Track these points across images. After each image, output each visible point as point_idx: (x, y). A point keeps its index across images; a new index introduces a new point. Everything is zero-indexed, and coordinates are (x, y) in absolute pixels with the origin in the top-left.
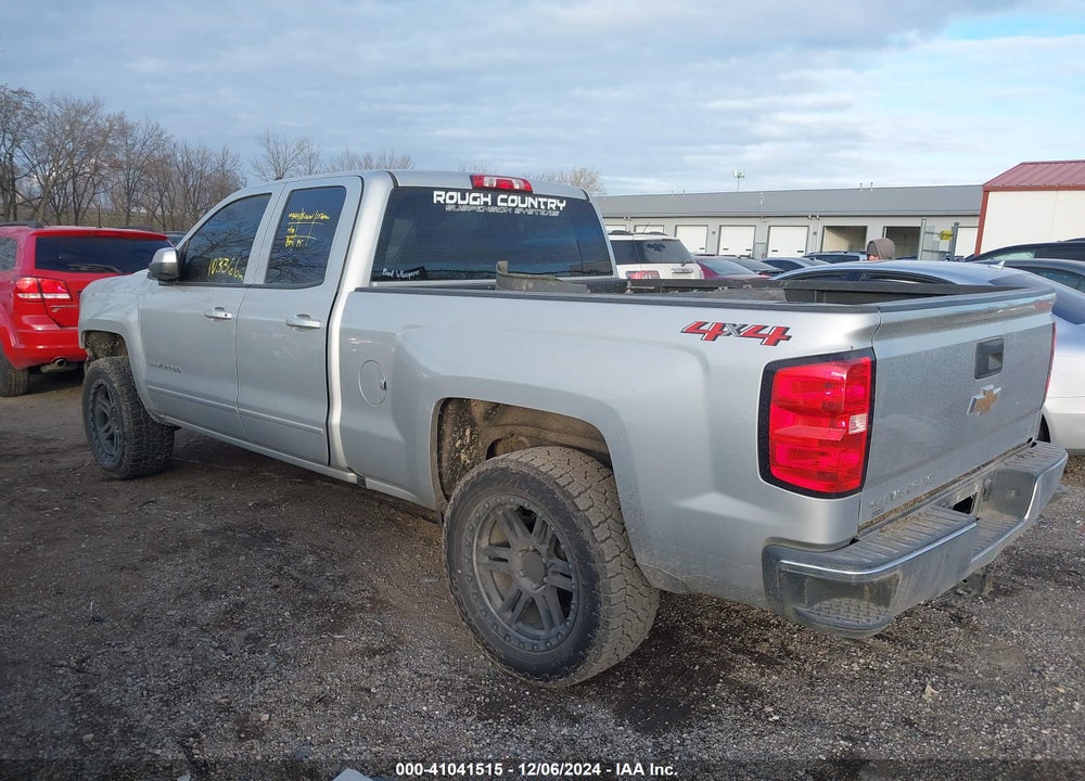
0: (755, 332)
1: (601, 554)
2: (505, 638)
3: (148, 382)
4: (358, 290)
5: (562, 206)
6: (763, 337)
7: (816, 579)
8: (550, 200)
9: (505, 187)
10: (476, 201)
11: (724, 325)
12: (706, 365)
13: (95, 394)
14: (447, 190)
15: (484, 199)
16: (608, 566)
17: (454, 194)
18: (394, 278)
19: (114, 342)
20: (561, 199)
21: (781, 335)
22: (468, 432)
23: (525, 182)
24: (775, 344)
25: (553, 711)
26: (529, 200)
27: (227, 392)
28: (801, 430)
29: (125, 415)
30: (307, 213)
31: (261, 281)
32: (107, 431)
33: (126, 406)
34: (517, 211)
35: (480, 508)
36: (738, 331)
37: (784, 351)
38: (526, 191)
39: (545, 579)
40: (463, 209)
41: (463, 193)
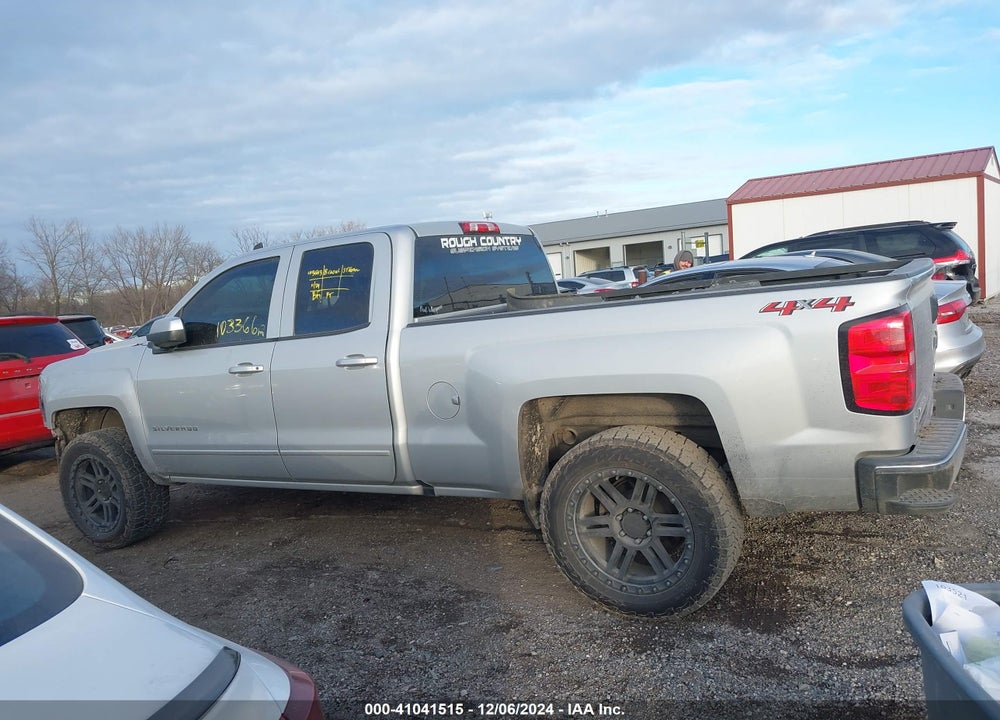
0: (824, 304)
1: (712, 498)
2: (621, 590)
3: (150, 447)
4: (410, 326)
5: (519, 241)
6: (832, 306)
7: (906, 475)
8: (511, 238)
9: (483, 231)
10: (467, 243)
11: (796, 302)
12: (788, 335)
13: (76, 471)
14: (449, 237)
15: (472, 242)
16: (720, 506)
17: (453, 239)
18: (429, 314)
19: (105, 414)
20: (518, 236)
21: (845, 303)
22: (539, 428)
23: (495, 225)
24: (844, 310)
25: (688, 634)
26: (499, 239)
27: (264, 438)
28: (874, 368)
29: (124, 483)
30: (329, 269)
31: (291, 333)
32: (92, 505)
33: (124, 474)
34: (494, 249)
35: (578, 486)
36: (809, 304)
37: (850, 314)
38: (496, 233)
39: (649, 533)
40: (461, 251)
41: (458, 237)
